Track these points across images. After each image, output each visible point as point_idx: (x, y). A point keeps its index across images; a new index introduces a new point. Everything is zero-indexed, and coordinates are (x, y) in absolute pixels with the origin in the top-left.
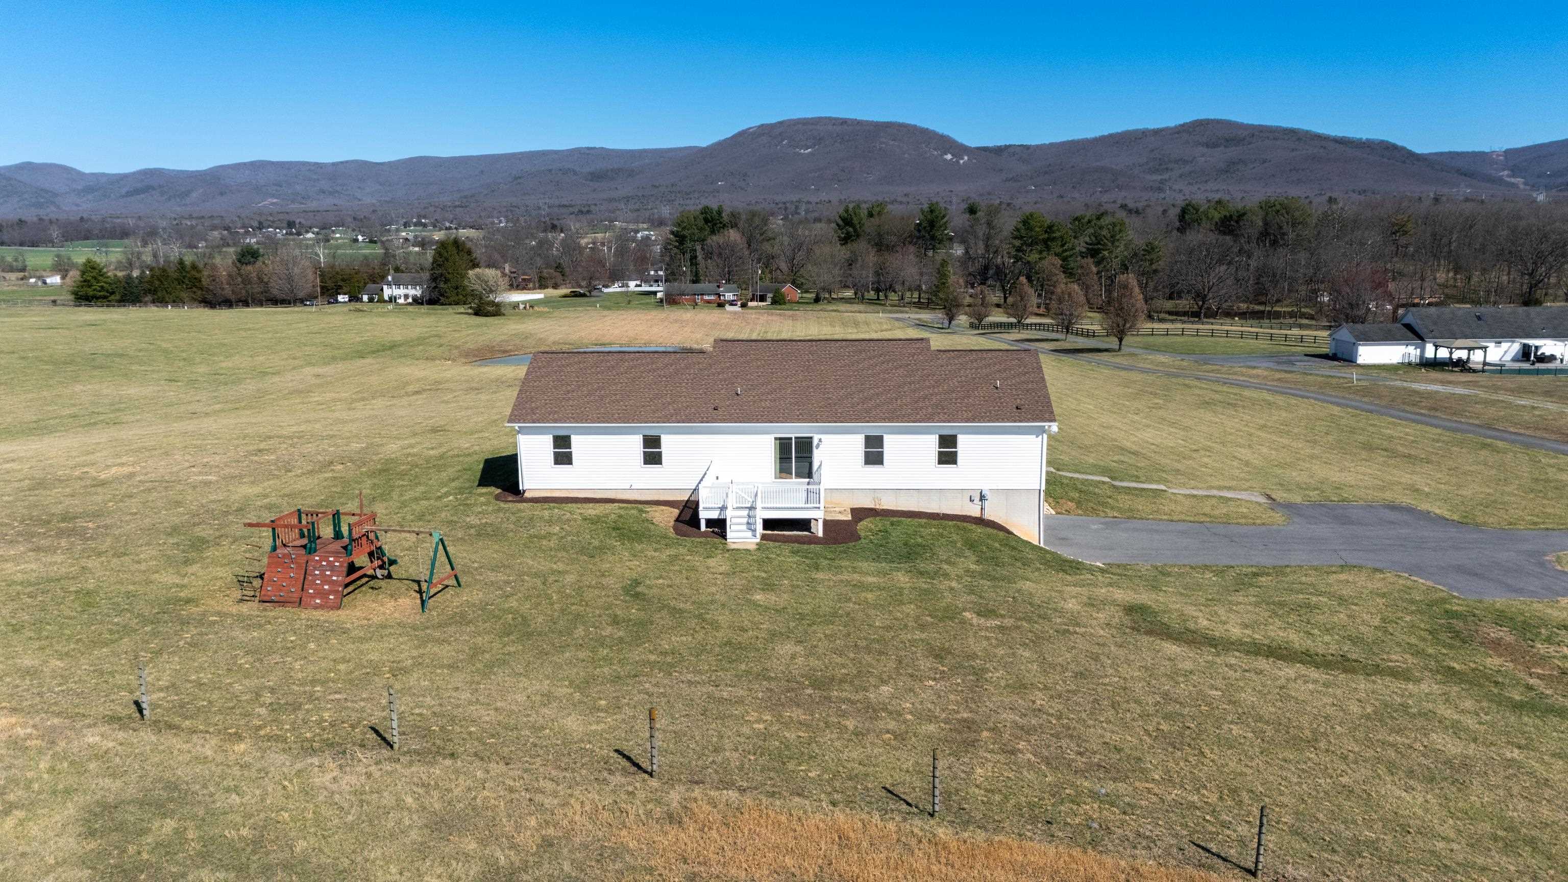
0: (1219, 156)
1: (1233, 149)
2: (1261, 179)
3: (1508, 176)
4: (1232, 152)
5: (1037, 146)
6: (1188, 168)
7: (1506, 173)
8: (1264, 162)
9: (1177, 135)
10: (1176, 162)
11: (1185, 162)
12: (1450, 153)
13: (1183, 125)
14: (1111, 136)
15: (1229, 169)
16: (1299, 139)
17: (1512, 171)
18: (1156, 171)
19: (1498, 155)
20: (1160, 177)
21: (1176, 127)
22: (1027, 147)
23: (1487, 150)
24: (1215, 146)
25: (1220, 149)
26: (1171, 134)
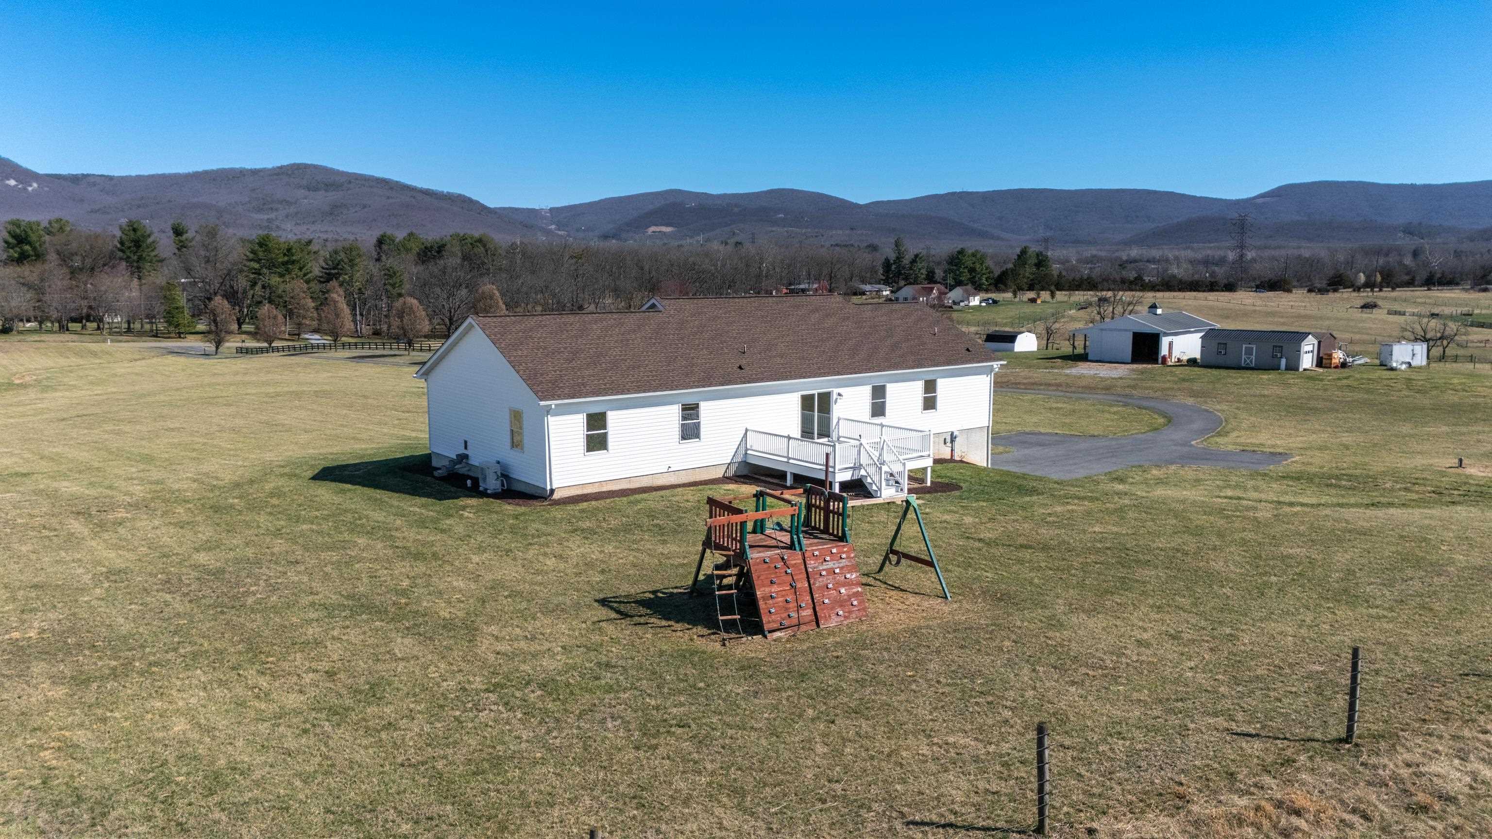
0: (320, 199)
1: (334, 193)
2: (364, 222)
4: (333, 196)
5: (122, 178)
6: (292, 210)
7: (553, 227)
8: (365, 207)
9: (275, 177)
10: (281, 202)
11: (289, 203)
12: (513, 208)
13: (281, 167)
14: (206, 172)
15: (333, 212)
16: (391, 188)
17: (558, 225)
18: (259, 210)
19: (546, 212)
20: (266, 217)
21: (274, 169)
22: (111, 178)
23: (536, 207)
24: (316, 189)
25: (322, 192)
26: (270, 175)
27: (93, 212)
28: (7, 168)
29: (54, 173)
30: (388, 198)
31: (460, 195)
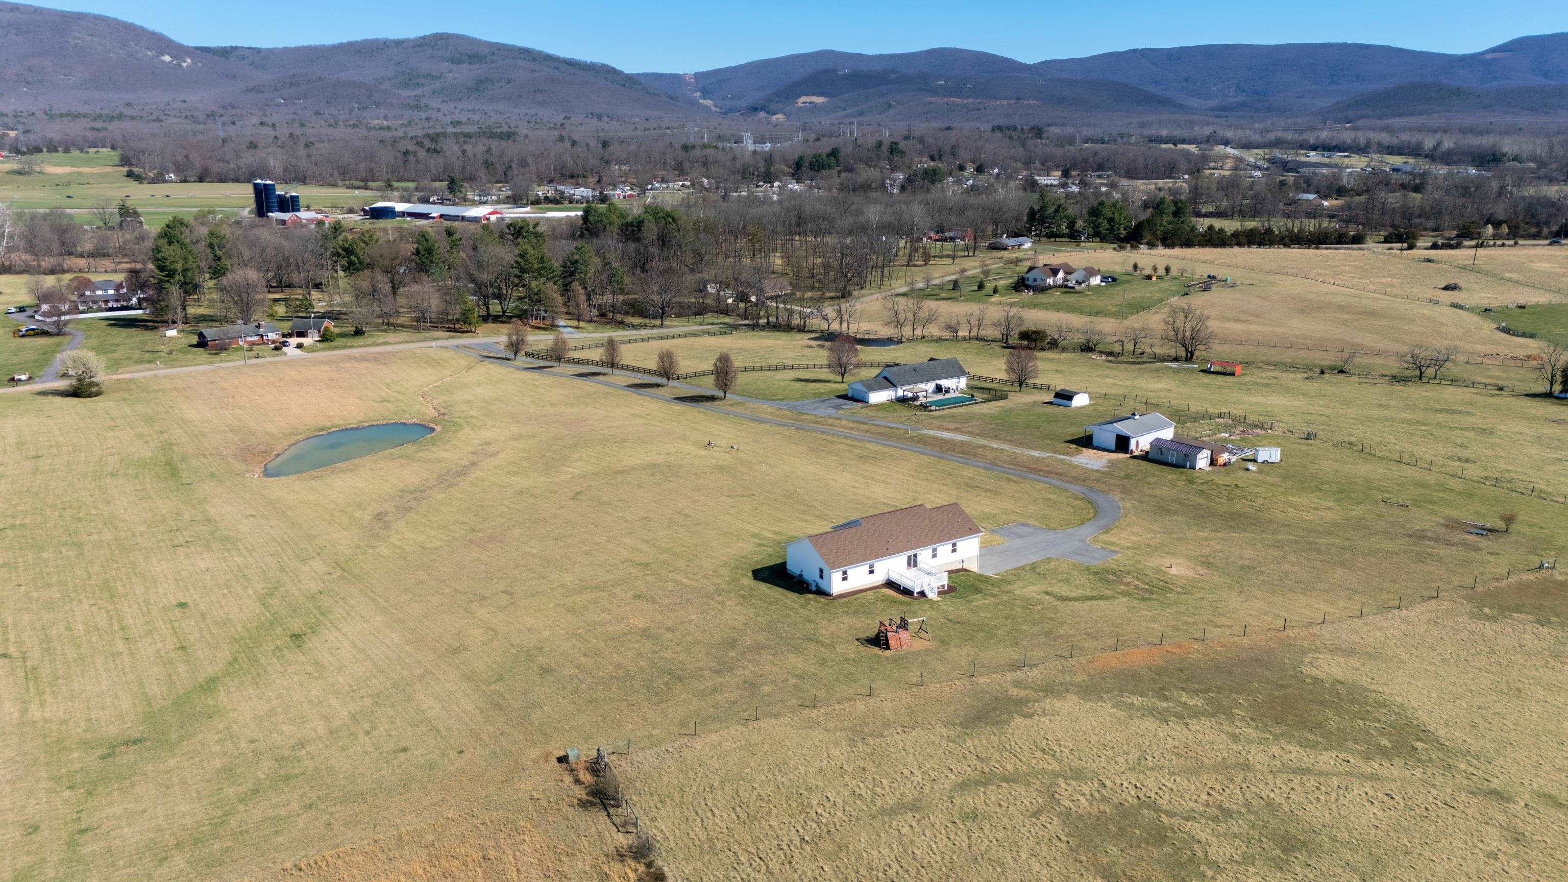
0: (464, 73)
1: (477, 66)
2: (510, 98)
3: (701, 97)
4: (478, 70)
5: (270, 51)
6: (438, 85)
7: (698, 94)
8: (509, 82)
9: (419, 49)
10: (426, 76)
11: (434, 78)
12: (653, 74)
13: (424, 38)
14: (350, 44)
15: (478, 87)
16: (534, 59)
17: (702, 92)
18: (406, 86)
19: (690, 78)
20: (413, 93)
21: (416, 39)
22: (258, 51)
23: (680, 72)
24: (459, 62)
25: (465, 66)
26: (413, 47)
27: (248, 90)
28: (161, 43)
29: (204, 45)
30: (533, 71)
31: (603, 65)
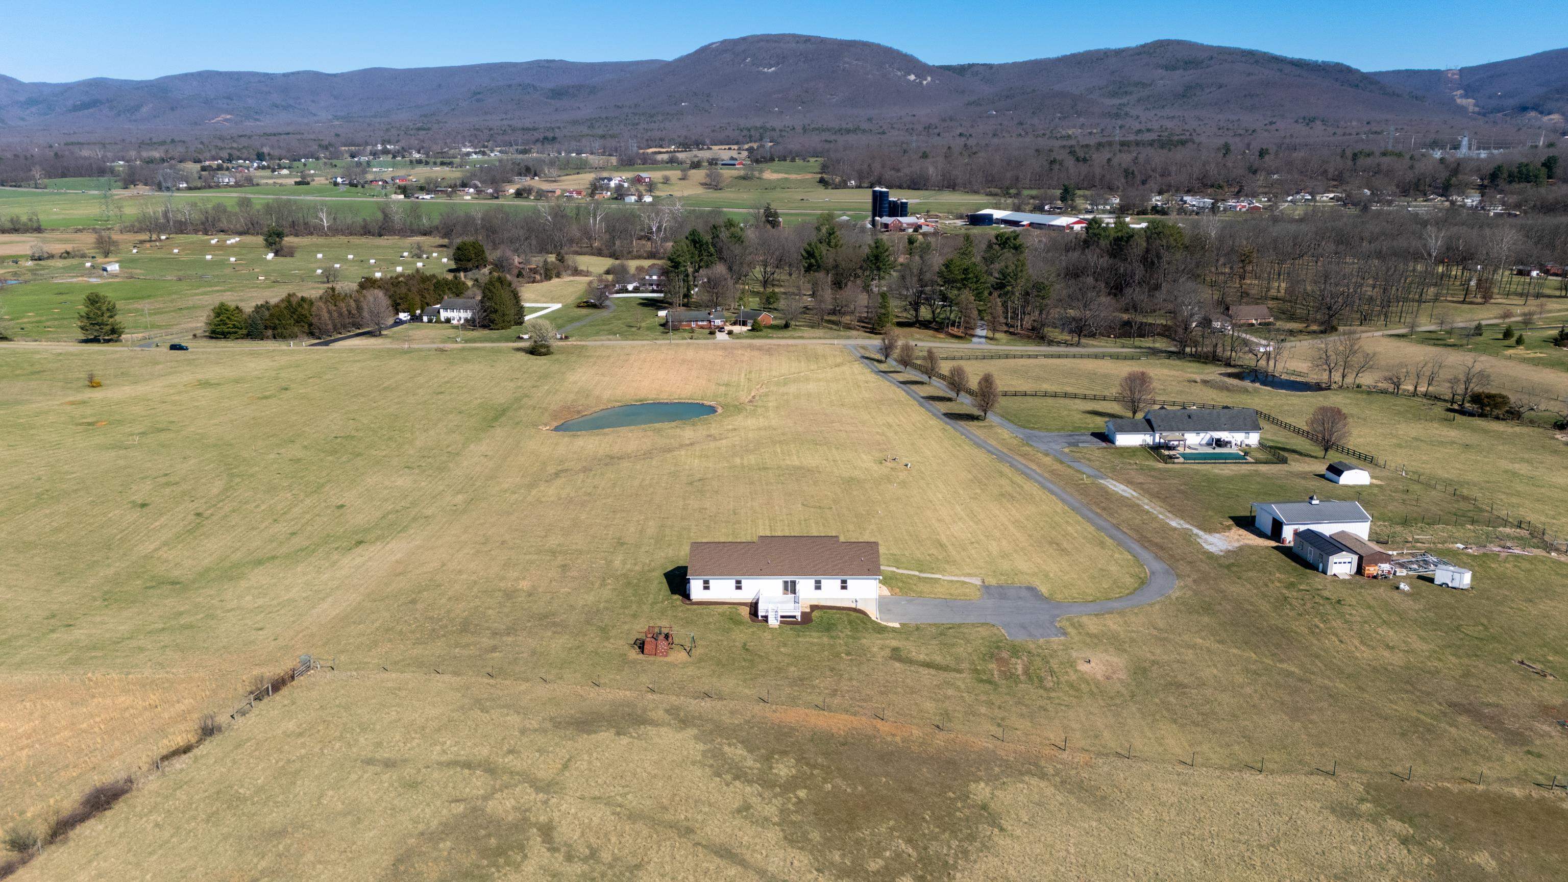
0: (1179, 78)
1: (1192, 71)
2: (1216, 104)
3: (1461, 97)
4: (1190, 76)
5: (1000, 66)
6: (1146, 92)
7: (1459, 92)
8: (1220, 87)
9: (1137, 56)
10: (1136, 84)
11: (1144, 85)
12: (1407, 71)
13: (1143, 46)
14: (1073, 56)
15: (1186, 94)
16: (1257, 62)
17: (1465, 90)
18: (1114, 95)
19: (1453, 74)
20: (1118, 102)
21: (1137, 48)
22: (990, 67)
23: (1443, 68)
24: (1174, 68)
25: (1179, 72)
26: (1132, 55)
27: (969, 104)
28: (910, 63)
29: (946, 64)
30: (1249, 74)
31: (1338, 64)
